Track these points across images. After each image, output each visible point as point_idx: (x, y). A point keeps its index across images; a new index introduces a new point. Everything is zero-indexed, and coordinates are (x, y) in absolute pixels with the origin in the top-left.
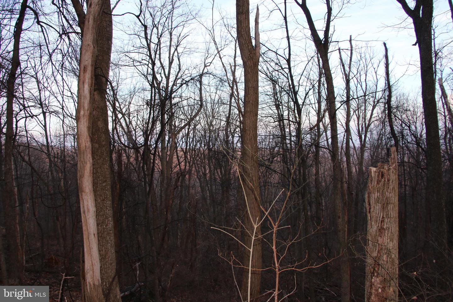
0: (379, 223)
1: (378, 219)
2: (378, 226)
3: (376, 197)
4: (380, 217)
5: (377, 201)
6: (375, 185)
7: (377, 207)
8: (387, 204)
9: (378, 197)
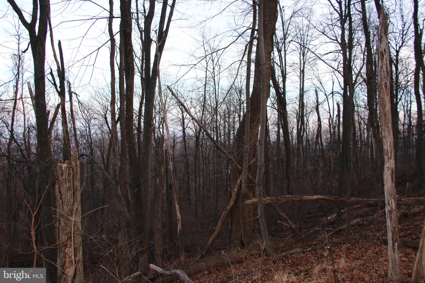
0: (70, 206)
1: (69, 203)
2: (70, 208)
3: (67, 186)
4: (71, 202)
5: (69, 189)
6: (67, 177)
7: (68, 194)
8: (76, 191)
9: (69, 186)
